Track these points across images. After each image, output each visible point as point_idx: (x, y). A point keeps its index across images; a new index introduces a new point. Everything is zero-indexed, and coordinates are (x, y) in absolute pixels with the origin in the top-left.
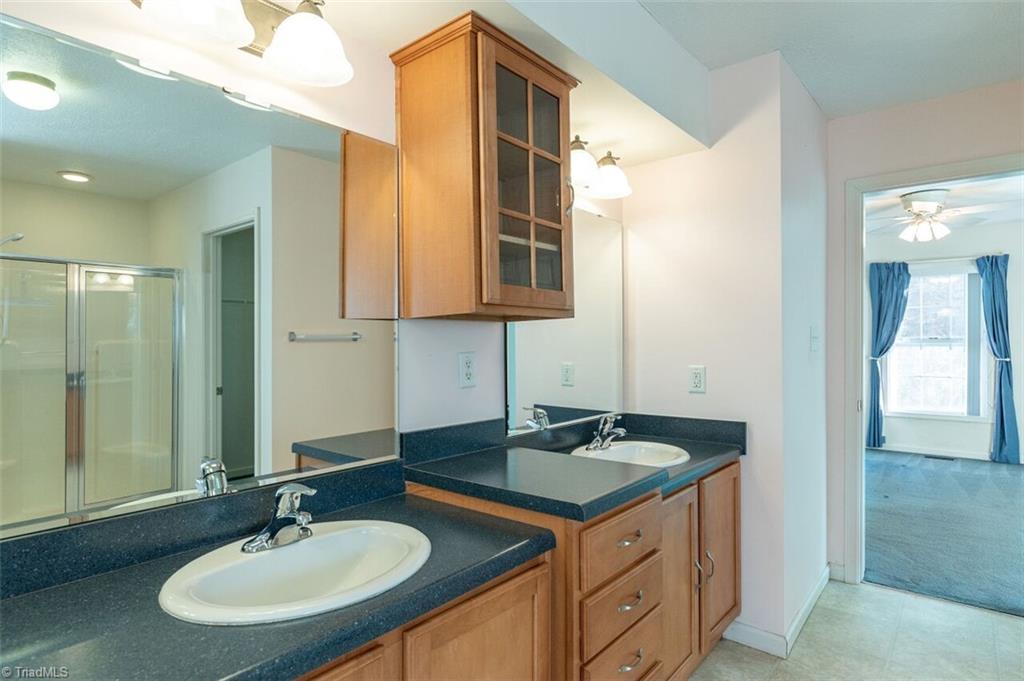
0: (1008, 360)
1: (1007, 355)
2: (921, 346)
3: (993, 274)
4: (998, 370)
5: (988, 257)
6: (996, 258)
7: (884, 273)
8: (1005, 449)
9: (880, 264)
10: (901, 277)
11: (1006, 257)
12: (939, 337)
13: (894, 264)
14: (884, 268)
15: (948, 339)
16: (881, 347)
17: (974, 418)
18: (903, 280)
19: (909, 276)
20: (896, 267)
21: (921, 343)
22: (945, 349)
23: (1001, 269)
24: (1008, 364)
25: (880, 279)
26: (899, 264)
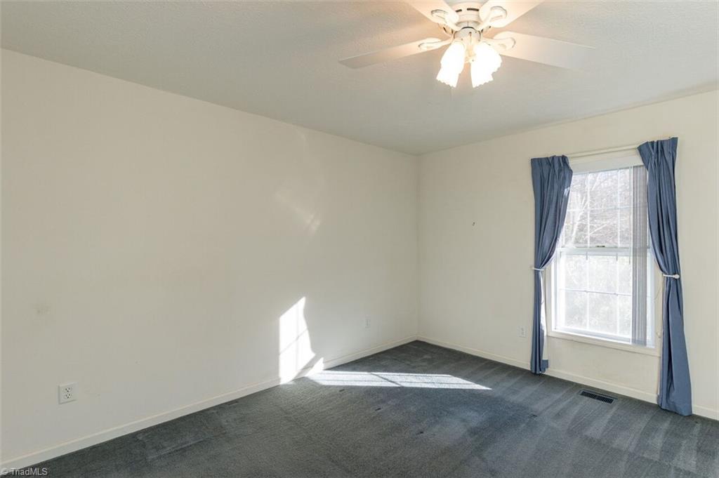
0: (677, 276)
1: (676, 270)
2: (587, 255)
3: (659, 165)
4: (666, 289)
5: (652, 143)
6: (662, 142)
7: (546, 168)
8: (673, 394)
9: (541, 159)
10: (562, 174)
11: (674, 141)
12: (606, 245)
13: (553, 158)
14: (544, 163)
15: (616, 247)
16: (543, 256)
17: (639, 349)
18: (564, 178)
19: (571, 172)
20: (556, 161)
21: (587, 252)
22: (611, 259)
23: (669, 158)
24: (678, 282)
25: (542, 176)
26: (559, 157)
